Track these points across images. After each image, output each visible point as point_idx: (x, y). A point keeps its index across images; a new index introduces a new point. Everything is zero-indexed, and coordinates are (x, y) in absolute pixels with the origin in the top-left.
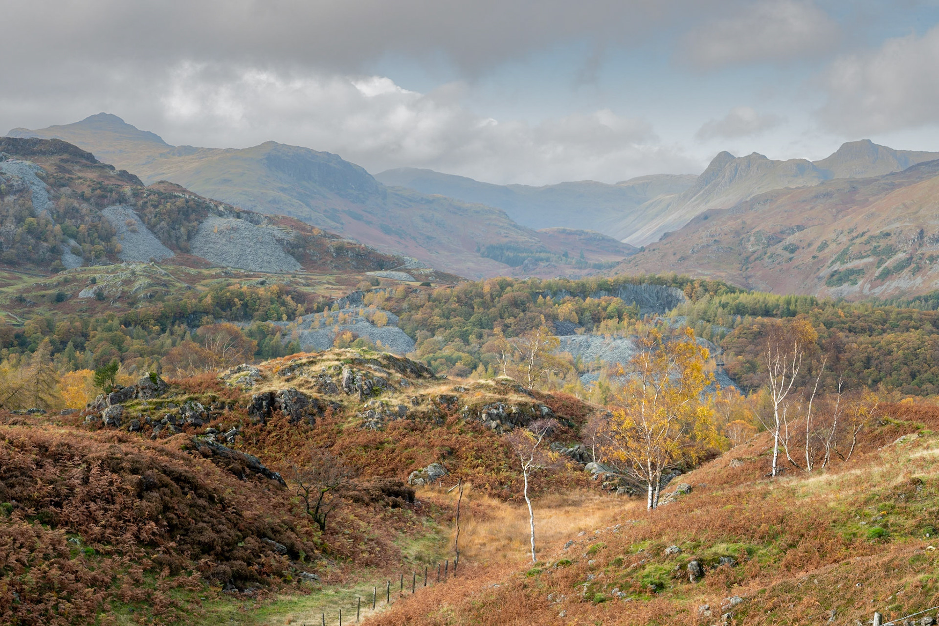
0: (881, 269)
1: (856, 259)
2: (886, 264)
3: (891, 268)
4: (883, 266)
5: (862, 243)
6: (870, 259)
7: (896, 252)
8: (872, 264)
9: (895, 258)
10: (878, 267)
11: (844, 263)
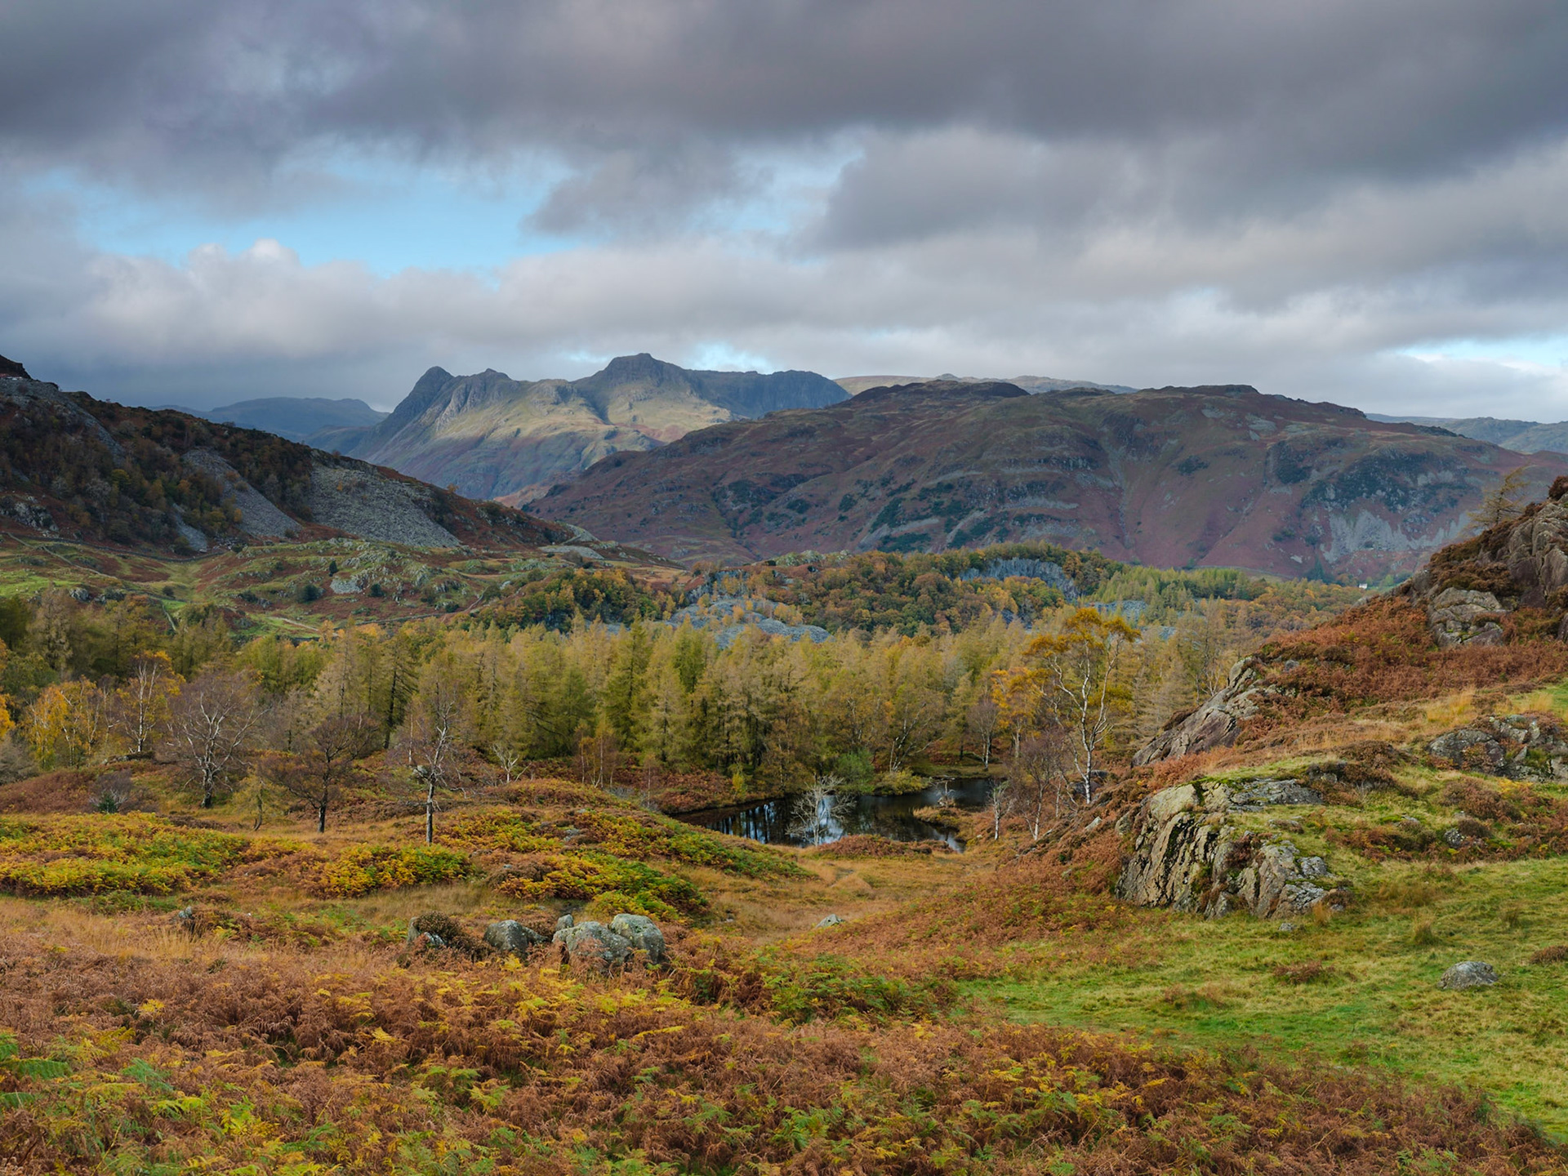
0: (953, 534)
1: (913, 520)
2: (959, 526)
3: (967, 531)
4: (955, 530)
5: (914, 498)
6: (934, 521)
7: (969, 510)
8: (938, 526)
9: (970, 518)
10: (949, 531)
11: (895, 526)
